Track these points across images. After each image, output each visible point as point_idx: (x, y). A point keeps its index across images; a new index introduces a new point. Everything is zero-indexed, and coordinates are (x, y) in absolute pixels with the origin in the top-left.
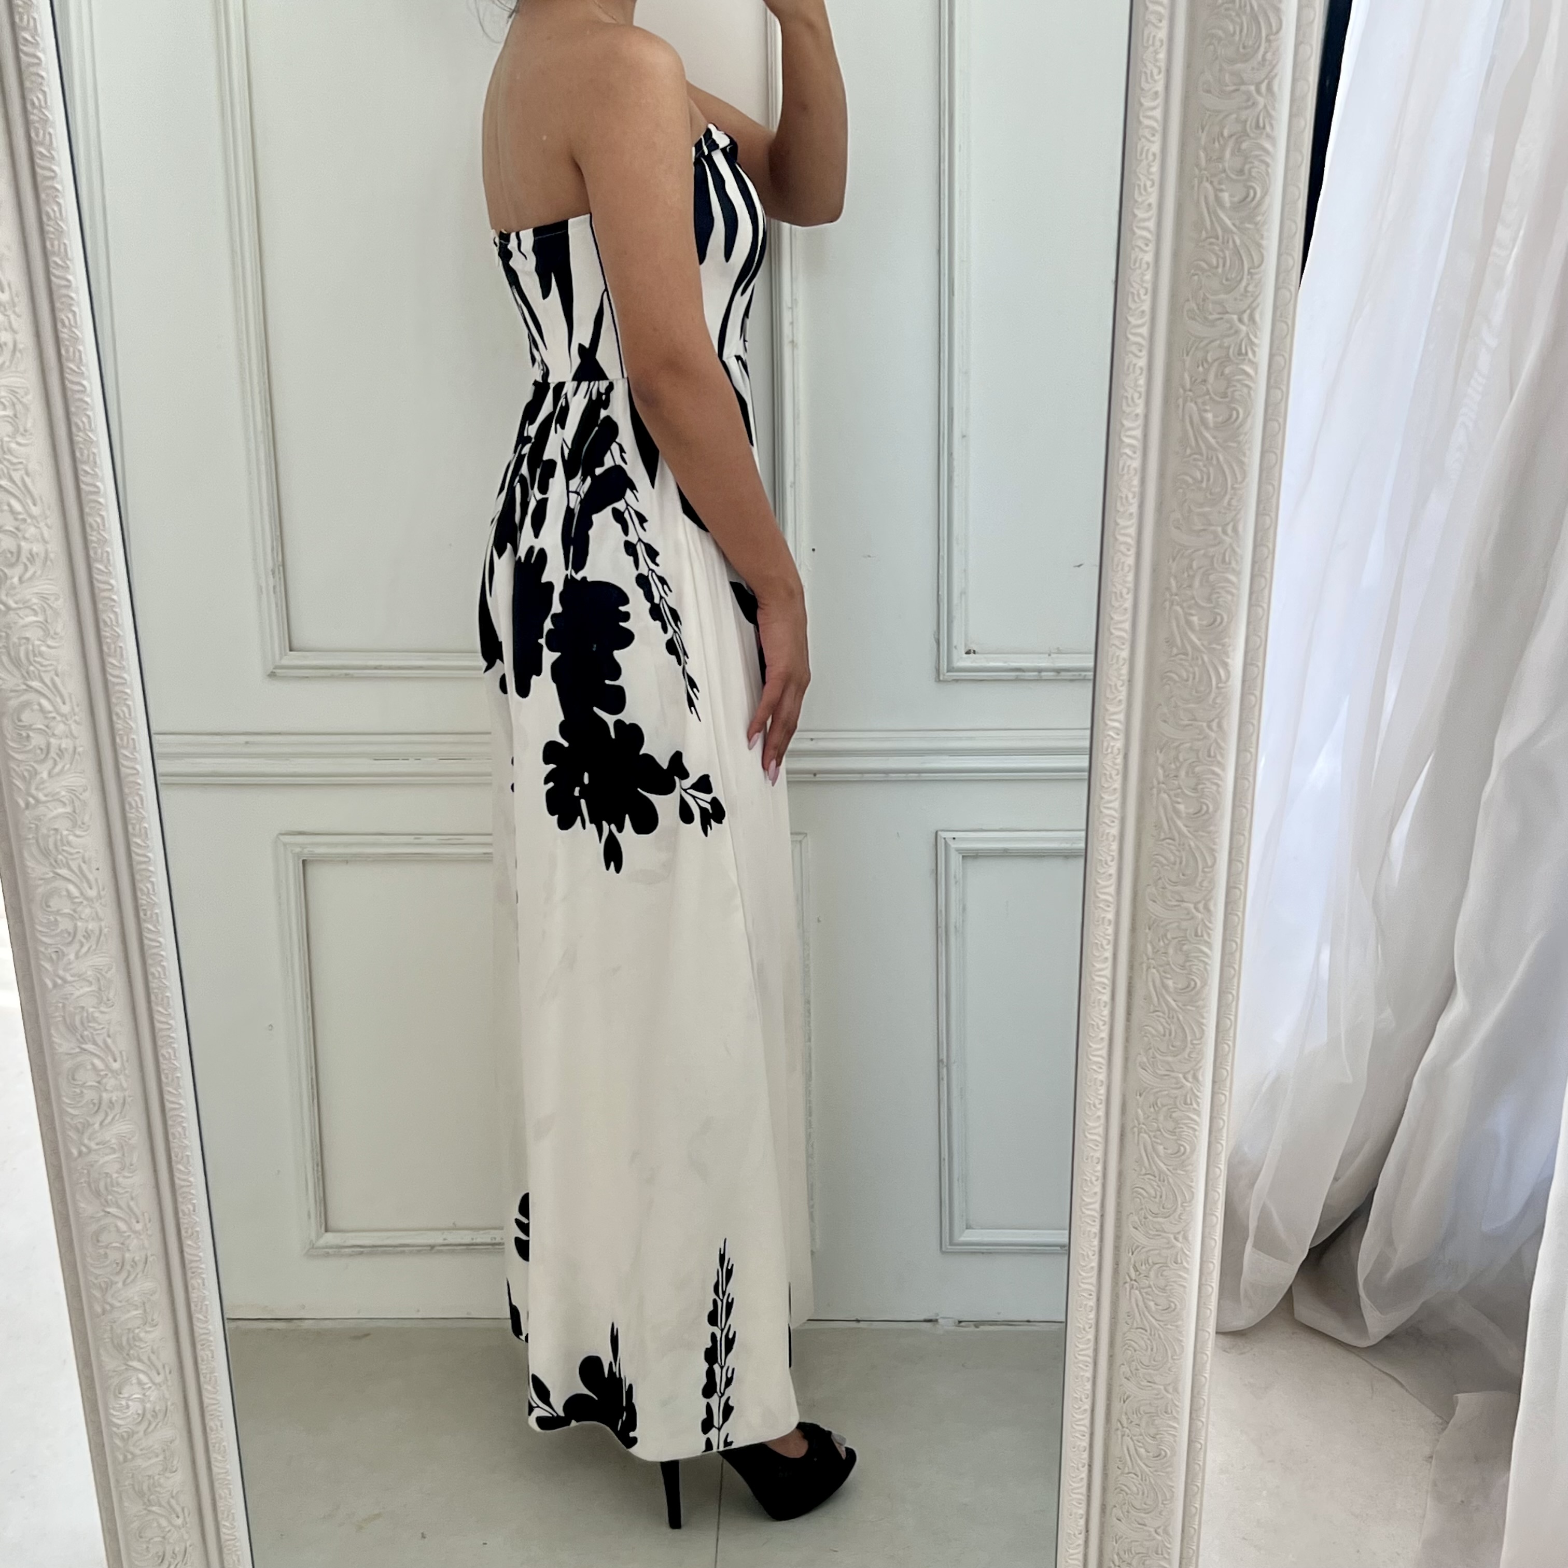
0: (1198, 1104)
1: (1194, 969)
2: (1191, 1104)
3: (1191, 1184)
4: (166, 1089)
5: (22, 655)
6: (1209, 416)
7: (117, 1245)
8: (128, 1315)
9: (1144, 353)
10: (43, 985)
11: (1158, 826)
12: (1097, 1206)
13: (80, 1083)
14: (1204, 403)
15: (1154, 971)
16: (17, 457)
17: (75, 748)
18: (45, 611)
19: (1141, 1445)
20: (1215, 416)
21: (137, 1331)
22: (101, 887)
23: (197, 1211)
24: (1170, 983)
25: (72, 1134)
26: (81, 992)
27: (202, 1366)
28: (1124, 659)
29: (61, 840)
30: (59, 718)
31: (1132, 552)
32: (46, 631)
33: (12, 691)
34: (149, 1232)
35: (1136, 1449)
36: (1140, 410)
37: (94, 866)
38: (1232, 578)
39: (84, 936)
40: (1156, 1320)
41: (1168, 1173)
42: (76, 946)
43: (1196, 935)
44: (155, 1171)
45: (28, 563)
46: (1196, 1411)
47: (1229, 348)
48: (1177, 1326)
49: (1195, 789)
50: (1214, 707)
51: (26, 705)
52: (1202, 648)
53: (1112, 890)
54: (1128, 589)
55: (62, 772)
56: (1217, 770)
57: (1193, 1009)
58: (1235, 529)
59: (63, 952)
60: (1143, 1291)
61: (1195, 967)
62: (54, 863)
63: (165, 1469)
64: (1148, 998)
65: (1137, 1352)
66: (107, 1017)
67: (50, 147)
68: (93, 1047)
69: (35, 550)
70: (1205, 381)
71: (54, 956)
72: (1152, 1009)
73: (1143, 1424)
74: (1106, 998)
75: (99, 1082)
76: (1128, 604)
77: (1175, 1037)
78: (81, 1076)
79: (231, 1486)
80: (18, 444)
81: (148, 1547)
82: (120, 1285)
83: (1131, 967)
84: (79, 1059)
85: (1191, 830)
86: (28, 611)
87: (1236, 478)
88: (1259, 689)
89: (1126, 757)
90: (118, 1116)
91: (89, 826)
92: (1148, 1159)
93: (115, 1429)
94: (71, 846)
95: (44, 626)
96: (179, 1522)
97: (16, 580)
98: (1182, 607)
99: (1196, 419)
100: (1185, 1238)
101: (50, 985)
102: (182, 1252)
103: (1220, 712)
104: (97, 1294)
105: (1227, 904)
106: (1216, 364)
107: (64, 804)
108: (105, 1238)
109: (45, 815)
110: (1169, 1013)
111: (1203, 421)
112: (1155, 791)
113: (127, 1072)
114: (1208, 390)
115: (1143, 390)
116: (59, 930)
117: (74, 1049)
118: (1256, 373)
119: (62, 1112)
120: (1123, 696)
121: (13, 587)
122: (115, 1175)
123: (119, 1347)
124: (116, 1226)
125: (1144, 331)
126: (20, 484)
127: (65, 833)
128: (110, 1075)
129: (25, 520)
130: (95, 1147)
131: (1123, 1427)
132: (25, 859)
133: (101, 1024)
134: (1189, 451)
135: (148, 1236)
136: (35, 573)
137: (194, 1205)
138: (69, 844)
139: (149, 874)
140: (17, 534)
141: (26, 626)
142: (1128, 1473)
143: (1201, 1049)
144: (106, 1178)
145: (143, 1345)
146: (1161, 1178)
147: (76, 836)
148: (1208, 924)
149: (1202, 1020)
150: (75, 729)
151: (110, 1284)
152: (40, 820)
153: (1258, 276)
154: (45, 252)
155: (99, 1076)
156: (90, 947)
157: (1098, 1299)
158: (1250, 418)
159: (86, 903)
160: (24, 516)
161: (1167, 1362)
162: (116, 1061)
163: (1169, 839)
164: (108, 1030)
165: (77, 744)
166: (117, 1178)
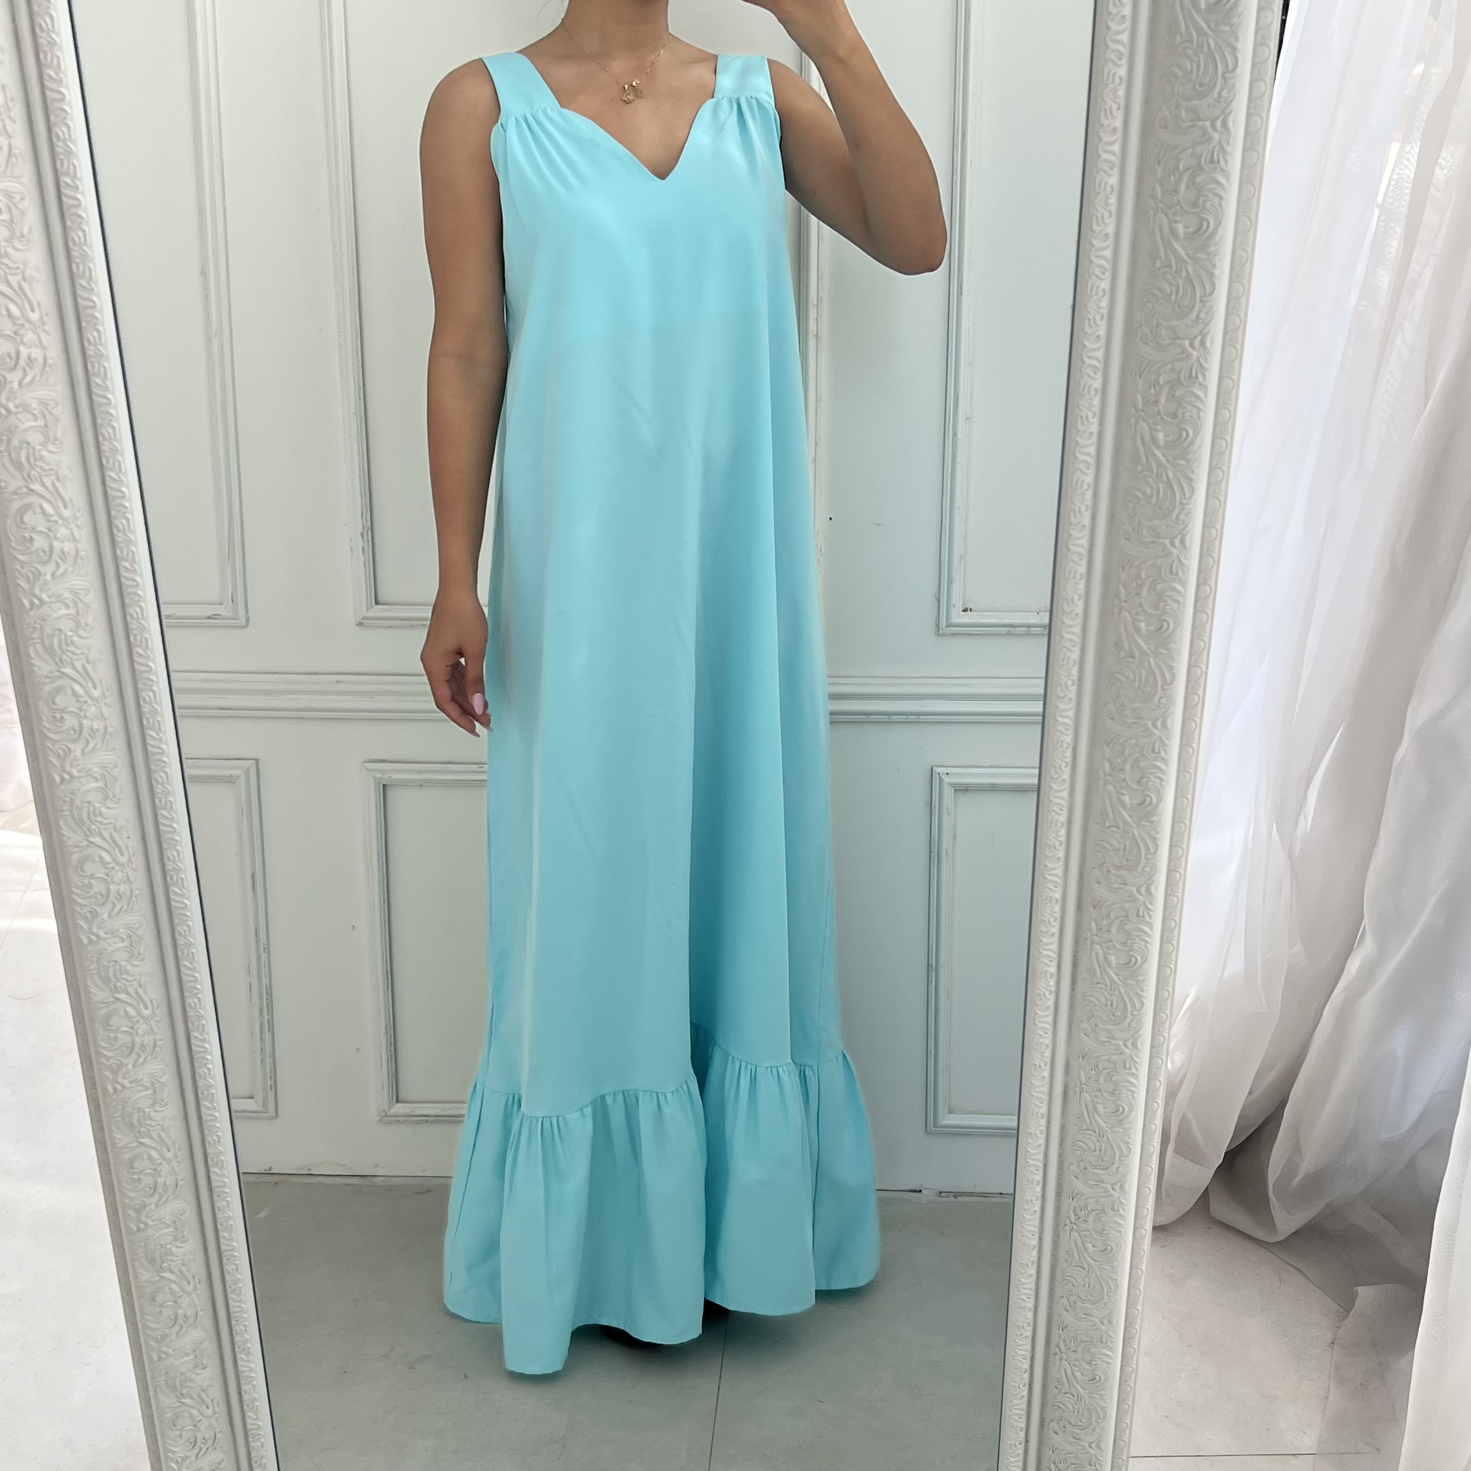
0: (1136, 1069)
1: (1135, 947)
2: (1131, 1069)
3: (1128, 1140)
4: (193, 1034)
5: (56, 645)
6: (1161, 435)
7: (149, 1171)
8: (161, 1232)
9: (1099, 376)
10: (80, 940)
11: (1104, 815)
12: (1041, 1157)
13: (114, 1028)
14: (1155, 424)
15: (1098, 947)
16: (49, 464)
17: (106, 728)
18: (76, 605)
19: (1077, 1369)
20: (1166, 436)
21: (169, 1247)
22: (131, 853)
23: (222, 1142)
24: (1113, 959)
25: (108, 1074)
26: (116, 948)
27: (228, 1278)
28: (1074, 661)
29: (94, 813)
30: (90, 702)
31: (1084, 562)
32: (78, 625)
33: (47, 677)
34: (179, 1159)
35: (1073, 1374)
36: (1094, 429)
37: (125, 834)
38: (1178, 587)
39: (116, 898)
40: (1094, 1260)
41: (1107, 1129)
42: (109, 906)
43: (1138, 916)
44: (184, 1105)
45: (59, 561)
46: (1130, 1339)
47: (1180, 371)
48: (1113, 1267)
49: (1139, 782)
50: (1159, 707)
51: (59, 690)
52: (1149, 653)
53: (1060, 872)
54: (1080, 595)
55: (94, 750)
56: (1162, 766)
57: (1134, 983)
58: (1182, 542)
59: (95, 910)
60: (1082, 1233)
61: (1137, 945)
62: (88, 833)
63: (196, 1366)
64: (1091, 971)
65: (1075, 1288)
66: (138, 969)
67: (75, 178)
68: (126, 996)
69: (66, 549)
70: (1156, 402)
71: (89, 915)
72: (1095, 981)
73: (1080, 1350)
74: (1053, 970)
75: (132, 1028)
76: (1079, 610)
77: (1116, 1008)
78: (114, 1022)
79: (254, 1383)
80: (50, 452)
81: (181, 1435)
82: (153, 1206)
83: (1076, 942)
84: (113, 1007)
85: (1135, 820)
86: (59, 605)
87: (1184, 494)
88: (1202, 689)
89: (1075, 750)
90: (149, 1057)
91: (119, 799)
92: (1089, 1117)
93: (149, 1332)
94: (103, 817)
95: (76, 619)
96: (209, 1412)
97: (48, 577)
98: (1130, 613)
99: (1147, 436)
100: (1122, 1188)
101: (85, 941)
102: (209, 1178)
103: (1164, 712)
104: (132, 1213)
105: (1167, 885)
106: (1168, 386)
107: (97, 780)
108: (138, 1165)
109: (78, 790)
110: (1111, 986)
111: (1154, 440)
112: (1101, 782)
113: (157, 1018)
114: (1159, 411)
115: (1097, 410)
116: (92, 893)
117: (108, 998)
118: (1206, 397)
119: (99, 1054)
120: (1073, 694)
121: (46, 583)
122: (147, 1110)
124: (149, 1155)
125: (1100, 354)
126: (51, 488)
127: (97, 805)
128: (141, 1021)
129: (56, 522)
130: (128, 1085)
131: (1061, 1352)
132: (61, 829)
133: (132, 976)
134: (1140, 468)
135: (178, 1162)
136: (66, 570)
137: (218, 1136)
138: (101, 814)
139: (175, 843)
140: (49, 534)
141: (59, 618)
142: (1065, 1393)
143: (1141, 1020)
144: (139, 1112)
145: (174, 1259)
146: (1101, 1134)
147: (108, 808)
148: (1150, 906)
149: (1141, 993)
150: (105, 710)
151: (143, 1206)
152: (74, 794)
153: (1208, 304)
154: (72, 276)
155: (132, 1022)
156: (122, 908)
157: (1040, 1239)
158: (1198, 440)
159: (117, 867)
160: (55, 518)
161: (1102, 1298)
162: (147, 1009)
163: (1115, 827)
164: (139, 982)
165: (108, 725)
166: (149, 1112)
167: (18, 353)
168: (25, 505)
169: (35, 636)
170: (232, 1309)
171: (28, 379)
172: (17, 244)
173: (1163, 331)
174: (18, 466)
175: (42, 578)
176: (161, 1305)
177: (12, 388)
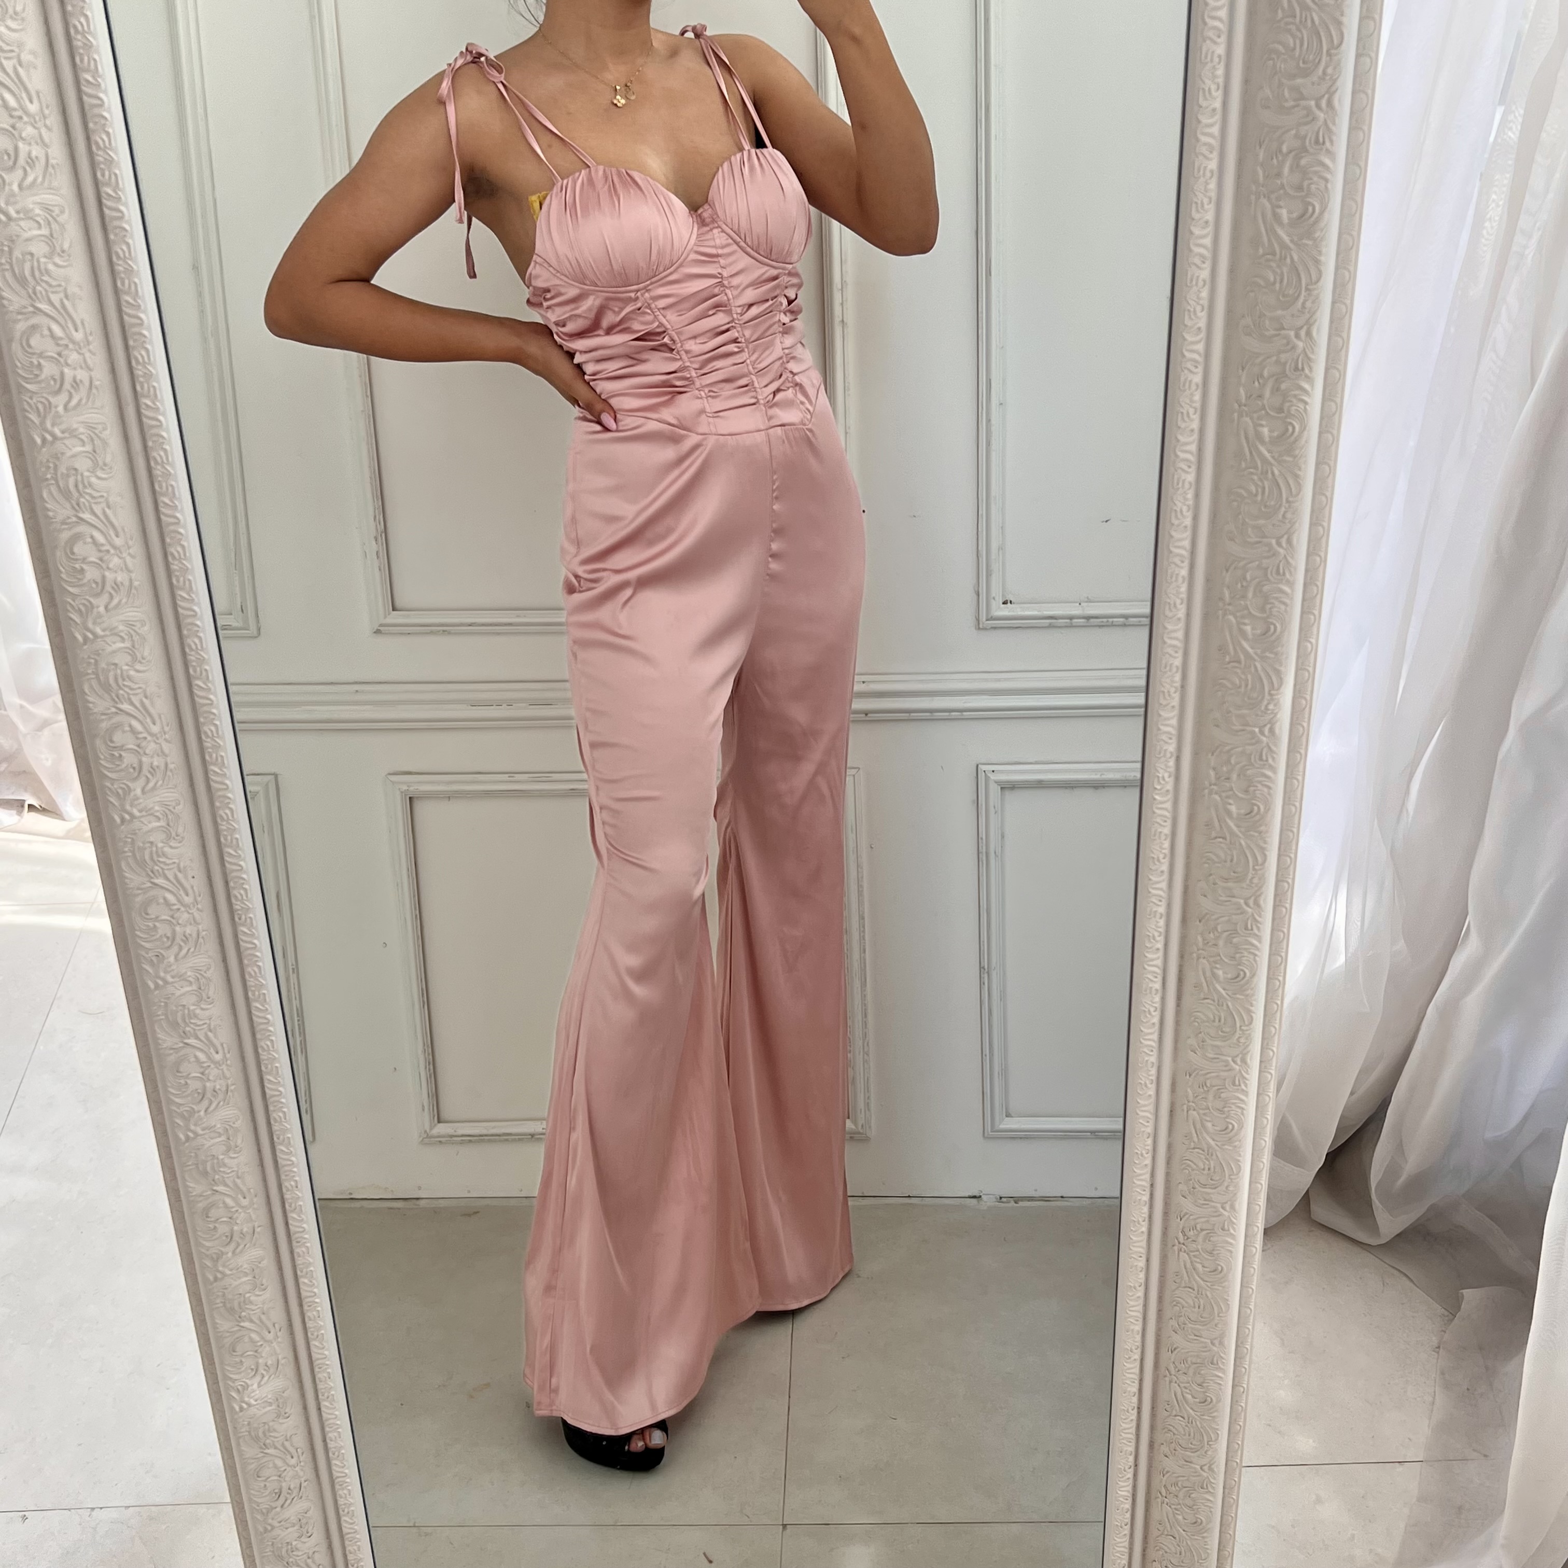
0: (1245, 1085)
1: (1244, 960)
2: (1240, 1085)
3: (1239, 1158)
4: (267, 1077)
5: (112, 681)
6: (1265, 431)
7: (225, 1219)
8: (239, 1282)
9: (1200, 370)
10: (145, 985)
11: (1209, 825)
12: (1147, 1177)
13: (184, 1074)
14: (1259, 418)
15: (1205, 961)
16: (98, 491)
17: (166, 765)
18: (132, 638)
19: (1188, 1391)
20: (1270, 431)
21: (248, 1295)
22: (197, 894)
23: (299, 1186)
24: (1220, 973)
25: (179, 1121)
26: (184, 993)
27: (309, 1325)
28: (1177, 667)
29: (157, 853)
30: (149, 738)
31: (1186, 564)
32: (134, 659)
33: (103, 714)
34: (255, 1206)
35: (1183, 1396)
36: (1195, 425)
37: (190, 874)
38: (1286, 589)
39: (182, 940)
40: (1203, 1280)
41: (1217, 1148)
42: (175, 949)
43: (1246, 929)
44: (259, 1152)
45: (113, 592)
46: (1241, 1359)
47: (1285, 363)
48: (1223, 1287)
49: (1246, 791)
50: (1266, 713)
51: (117, 727)
52: (1254, 656)
53: (1164, 885)
55: (154, 788)
56: (1269, 773)
57: (1243, 997)
58: (1289, 541)
59: (162, 954)
60: (1192, 1254)
61: (1245, 958)
62: (151, 874)
63: (278, 1416)
64: (1198, 986)
65: (1184, 1309)
66: (207, 1013)
67: (116, 188)
68: (196, 1041)
69: (120, 579)
70: (1260, 397)
71: (154, 959)
72: (1202, 996)
73: (1191, 1372)
74: (1158, 986)
75: (202, 1073)
76: (1181, 614)
77: (1224, 1024)
78: (184, 1068)
79: (340, 1430)
80: (99, 478)
81: (265, 1486)
82: (230, 1255)
83: (1182, 956)
84: (182, 1053)
85: (1243, 830)
86: (115, 638)
87: (1291, 492)
88: (1309, 692)
89: (1178, 759)
90: (222, 1103)
91: (183, 838)
92: (1197, 1135)
93: (230, 1383)
94: (167, 857)
95: (132, 652)
96: (293, 1462)
97: (102, 609)
98: (1235, 616)
99: (1251, 432)
100: (1232, 1207)
101: (152, 986)
102: (287, 1223)
103: (1271, 718)
104: (209, 1263)
105: (1276, 898)
106: (1273, 379)
107: (159, 819)
108: (213, 1213)
109: (140, 830)
110: (1219, 1001)
111: (1259, 436)
112: (1206, 791)
113: (229, 1062)
114: (1263, 406)
115: (1198, 405)
116: (158, 936)
117: (177, 1044)
118: (1311, 389)
119: (170, 1102)
120: (1176, 702)
121: (100, 616)
122: (221, 1157)
123: (231, 1311)
124: (224, 1203)
125: (1200, 347)
126: (102, 517)
127: (160, 845)
128: (212, 1066)
129: (108, 551)
130: (201, 1132)
131: (1171, 1375)
132: (123, 870)
133: (201, 1020)
134: (1243, 465)
135: (254, 1209)
136: (120, 601)
137: (296, 1181)
138: (164, 855)
139: (242, 881)
140: (101, 564)
141: (114, 652)
142: (1176, 1416)
143: (1250, 1035)
144: (213, 1159)
145: (253, 1307)
146: (1209, 1152)
147: (171, 847)
148: (1257, 918)
149: (1251, 1008)
150: (166, 747)
151: (220, 1255)
152: (135, 834)
153: (1316, 292)
154: (116, 292)
155: (202, 1067)
156: (189, 950)
157: (1148, 1260)
158: (1306, 433)
159: (183, 909)
160: (107, 547)
161: (1214, 1319)
162: (217, 1053)
163: (1220, 838)
164: (209, 1025)
165: (169, 762)
166: (222, 1159)
167: (62, 374)
168: (75, 534)
169: (90, 671)
170: (314, 1356)
171: (74, 402)
172: (57, 260)
173: (1267, 322)
174: (66, 494)
175: (95, 610)
176: (242, 1355)
177: (57, 412)
